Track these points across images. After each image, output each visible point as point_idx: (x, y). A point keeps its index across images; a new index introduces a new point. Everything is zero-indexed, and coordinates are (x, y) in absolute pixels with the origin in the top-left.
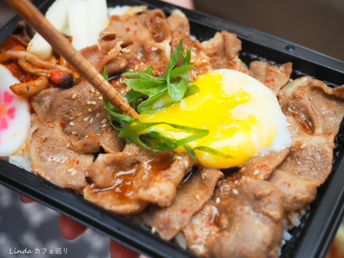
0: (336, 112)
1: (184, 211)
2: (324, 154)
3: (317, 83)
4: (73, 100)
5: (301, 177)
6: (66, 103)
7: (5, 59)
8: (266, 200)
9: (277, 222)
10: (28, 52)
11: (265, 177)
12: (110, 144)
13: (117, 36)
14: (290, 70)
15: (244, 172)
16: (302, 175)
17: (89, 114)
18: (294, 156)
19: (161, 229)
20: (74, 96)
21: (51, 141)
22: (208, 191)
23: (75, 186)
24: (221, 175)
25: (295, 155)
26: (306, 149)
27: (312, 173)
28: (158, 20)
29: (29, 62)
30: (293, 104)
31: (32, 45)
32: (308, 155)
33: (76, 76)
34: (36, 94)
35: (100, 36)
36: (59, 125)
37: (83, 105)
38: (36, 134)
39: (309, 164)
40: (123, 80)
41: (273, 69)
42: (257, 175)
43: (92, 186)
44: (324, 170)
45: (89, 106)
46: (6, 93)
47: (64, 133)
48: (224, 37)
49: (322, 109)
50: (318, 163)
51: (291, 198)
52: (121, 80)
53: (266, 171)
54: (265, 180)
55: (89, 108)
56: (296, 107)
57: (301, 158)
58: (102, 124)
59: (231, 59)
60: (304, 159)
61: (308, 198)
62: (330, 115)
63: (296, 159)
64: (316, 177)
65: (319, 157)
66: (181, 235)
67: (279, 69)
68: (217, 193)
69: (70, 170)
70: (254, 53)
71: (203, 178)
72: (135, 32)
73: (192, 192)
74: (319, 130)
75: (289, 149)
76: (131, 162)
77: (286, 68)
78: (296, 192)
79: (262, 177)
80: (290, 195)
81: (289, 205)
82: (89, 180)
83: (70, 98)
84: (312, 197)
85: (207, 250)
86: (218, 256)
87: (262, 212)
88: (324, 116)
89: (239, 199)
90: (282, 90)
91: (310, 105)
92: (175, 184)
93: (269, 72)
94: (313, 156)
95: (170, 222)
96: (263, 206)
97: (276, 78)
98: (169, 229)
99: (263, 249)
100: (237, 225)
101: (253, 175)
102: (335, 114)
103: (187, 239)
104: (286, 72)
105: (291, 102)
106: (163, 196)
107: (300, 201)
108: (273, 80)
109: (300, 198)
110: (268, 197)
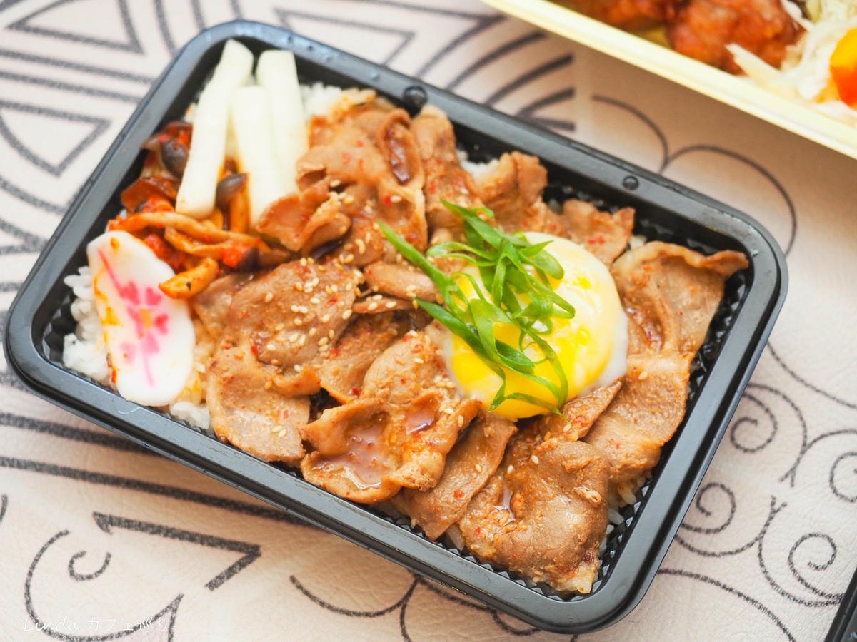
0: (705, 299)
2: (673, 390)
3: (674, 249)
4: (268, 304)
5: (637, 428)
6: (256, 310)
7: (139, 226)
8: (581, 475)
9: (596, 508)
10: (179, 213)
11: (580, 434)
12: (337, 382)
13: (328, 171)
14: (630, 223)
15: (549, 424)
16: (640, 424)
17: (297, 328)
18: (628, 389)
19: (424, 522)
20: (269, 297)
21: (239, 380)
22: (493, 457)
23: (287, 457)
24: (514, 431)
25: (632, 388)
26: (646, 381)
27: (655, 421)
28: (400, 131)
29: (183, 232)
30: (633, 293)
31: (183, 201)
32: (649, 390)
33: (264, 249)
34: (201, 292)
35: (299, 172)
36: (250, 350)
37: (284, 311)
38: (213, 369)
39: (651, 405)
40: (345, 258)
41: (602, 220)
42: (568, 433)
43: (313, 454)
44: (673, 418)
45: (294, 315)
46: (150, 291)
47: (258, 364)
48: (516, 163)
49: (680, 297)
50: (664, 404)
51: (618, 466)
52: (341, 257)
53: (583, 425)
54: (579, 439)
55: (294, 318)
56: (637, 299)
57: (639, 395)
58: (319, 346)
59: (530, 204)
60: (644, 396)
61: (646, 464)
62: (694, 307)
63: (633, 395)
64: (660, 428)
65: (664, 393)
66: (455, 528)
67: (612, 218)
68: (509, 457)
69: (276, 429)
71: (487, 436)
72: (361, 162)
73: (470, 459)
74: (670, 344)
75: (621, 381)
76: (372, 414)
77: (623, 218)
78: (627, 456)
79: (575, 436)
80: (618, 462)
81: (617, 477)
82: (308, 446)
83: (261, 301)
84: (653, 462)
85: (494, 551)
86: (510, 561)
87: (576, 493)
88: (683, 311)
89: (541, 473)
90: (615, 265)
91: (658, 298)
92: (442, 454)
93: (595, 225)
94: (656, 393)
95: (438, 511)
96: (576, 485)
97: (607, 237)
98: (436, 522)
99: (576, 549)
100: (539, 512)
101: (563, 432)
102: (704, 302)
103: (463, 535)
104: (624, 226)
105: (629, 289)
106: (426, 475)
107: (634, 469)
108: (602, 241)
109: (633, 465)
110: (584, 470)
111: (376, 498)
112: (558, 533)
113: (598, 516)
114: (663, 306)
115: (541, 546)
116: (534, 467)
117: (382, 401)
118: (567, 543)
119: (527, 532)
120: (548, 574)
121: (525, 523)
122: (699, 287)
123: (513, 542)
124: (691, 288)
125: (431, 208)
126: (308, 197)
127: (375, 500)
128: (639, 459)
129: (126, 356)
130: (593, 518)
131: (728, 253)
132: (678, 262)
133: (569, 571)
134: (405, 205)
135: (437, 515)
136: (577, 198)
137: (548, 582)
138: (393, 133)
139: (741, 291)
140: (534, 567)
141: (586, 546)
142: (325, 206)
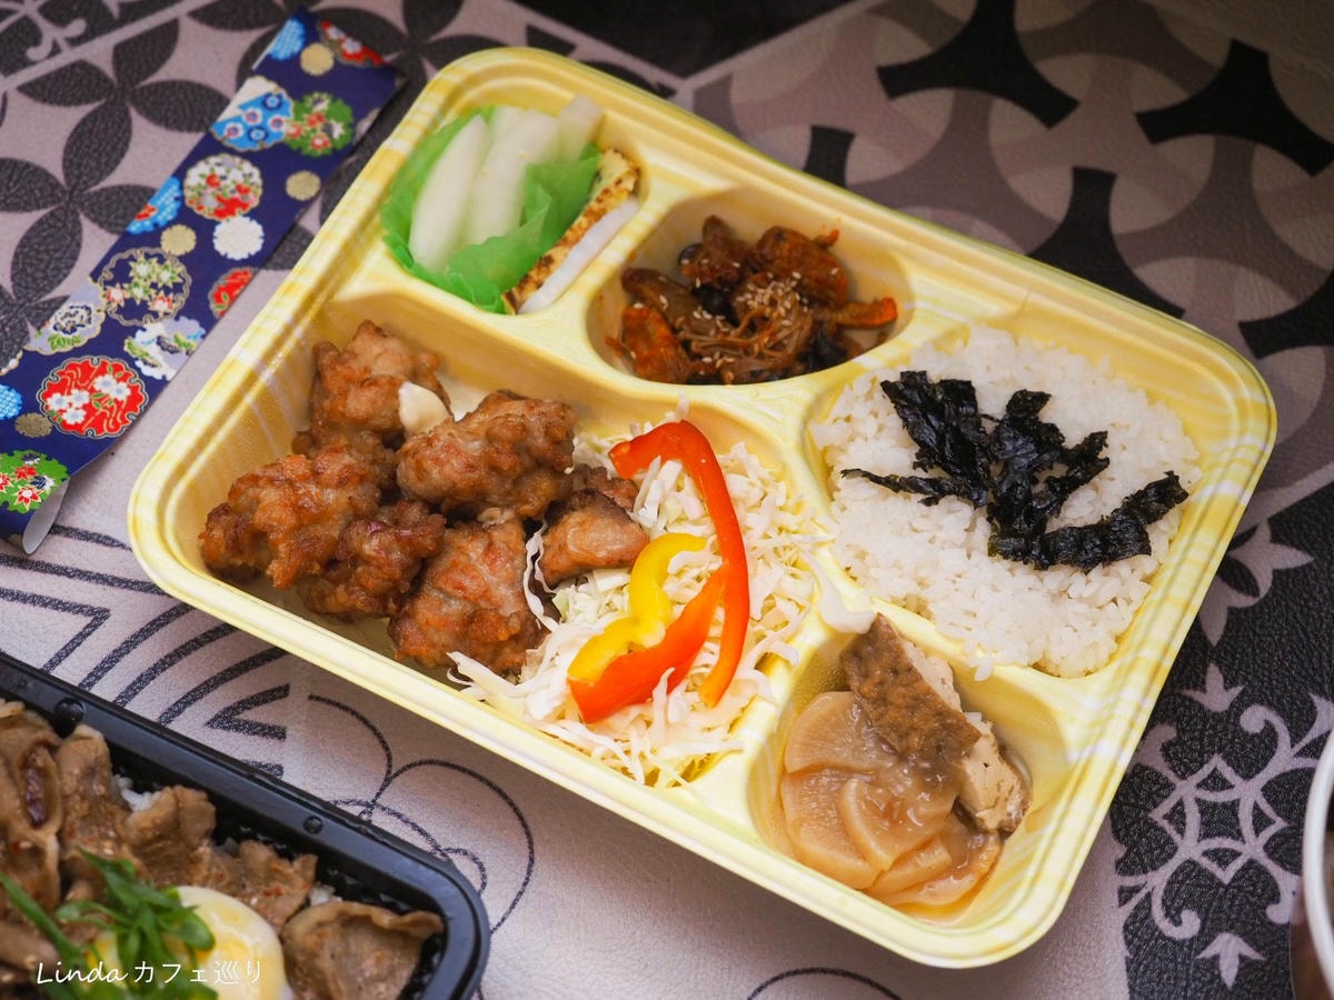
0: (394, 968)
14: (310, 873)
28: (42, 758)
41: (280, 868)
48: (177, 800)
49: (363, 966)
59: (194, 849)
62: (379, 979)
67: (292, 866)
70: (246, 826)
77: (304, 866)
88: (362, 985)
90: (288, 926)
91: (331, 970)
93: (272, 874)
97: (284, 889)
102: (392, 972)
104: (304, 877)
105: (299, 958)
108: (278, 894)
114: (335, 982)
122: (388, 952)
124: (378, 954)
125: (67, 856)
131: (420, 914)
132: (365, 921)
134: (37, 852)
136: (256, 839)
138: (35, 760)
139: (435, 960)
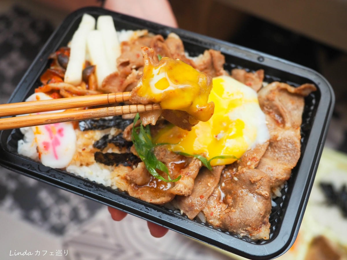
1: (202, 197)
2: (294, 144)
3: (283, 85)
5: (279, 162)
7: (48, 90)
8: (258, 184)
10: (66, 83)
11: (255, 166)
13: (130, 62)
14: (262, 76)
15: (239, 162)
16: (280, 160)
19: (187, 211)
22: (216, 179)
24: (224, 168)
25: (273, 145)
26: (280, 141)
27: (287, 158)
28: (160, 44)
29: (67, 91)
30: (268, 105)
31: (67, 78)
32: (282, 145)
35: (118, 63)
39: (284, 151)
41: (250, 76)
42: (250, 165)
43: (132, 185)
44: (295, 156)
48: (211, 55)
49: (288, 106)
50: (290, 150)
51: (274, 179)
53: (256, 161)
54: (255, 168)
56: (270, 106)
57: (278, 147)
59: (218, 71)
60: (280, 148)
61: (286, 178)
62: (294, 109)
63: (274, 148)
64: (290, 161)
65: (290, 146)
66: (201, 214)
67: (253, 75)
68: (222, 179)
73: (205, 181)
74: (288, 125)
75: (269, 141)
77: (259, 74)
78: (277, 174)
79: (253, 167)
80: (274, 177)
81: (274, 184)
84: (289, 176)
85: (221, 222)
86: (229, 227)
87: (256, 193)
88: (290, 111)
89: (239, 184)
91: (280, 105)
92: (193, 179)
93: (246, 78)
94: (286, 146)
95: (193, 206)
96: (256, 189)
97: (253, 83)
98: (193, 211)
99: (260, 219)
100: (240, 203)
101: (247, 165)
102: (298, 107)
103: (206, 216)
104: (260, 78)
105: (266, 103)
106: (187, 189)
107: (281, 180)
109: (280, 178)
110: (260, 181)
111: (164, 201)
112: (251, 212)
113: (268, 203)
114: (283, 109)
115: (244, 218)
116: (236, 182)
117: (162, 157)
118: (256, 216)
119: (236, 213)
120: (247, 232)
121: (234, 208)
123: (230, 218)
124: (291, 101)
126: (122, 73)
127: (164, 202)
128: (283, 175)
129: (45, 147)
130: (266, 204)
131: (307, 85)
132: (285, 90)
133: (257, 230)
135: (193, 207)
136: (237, 69)
137: (247, 235)
138: (157, 45)
140: (241, 229)
141: (264, 217)
142: (130, 76)
